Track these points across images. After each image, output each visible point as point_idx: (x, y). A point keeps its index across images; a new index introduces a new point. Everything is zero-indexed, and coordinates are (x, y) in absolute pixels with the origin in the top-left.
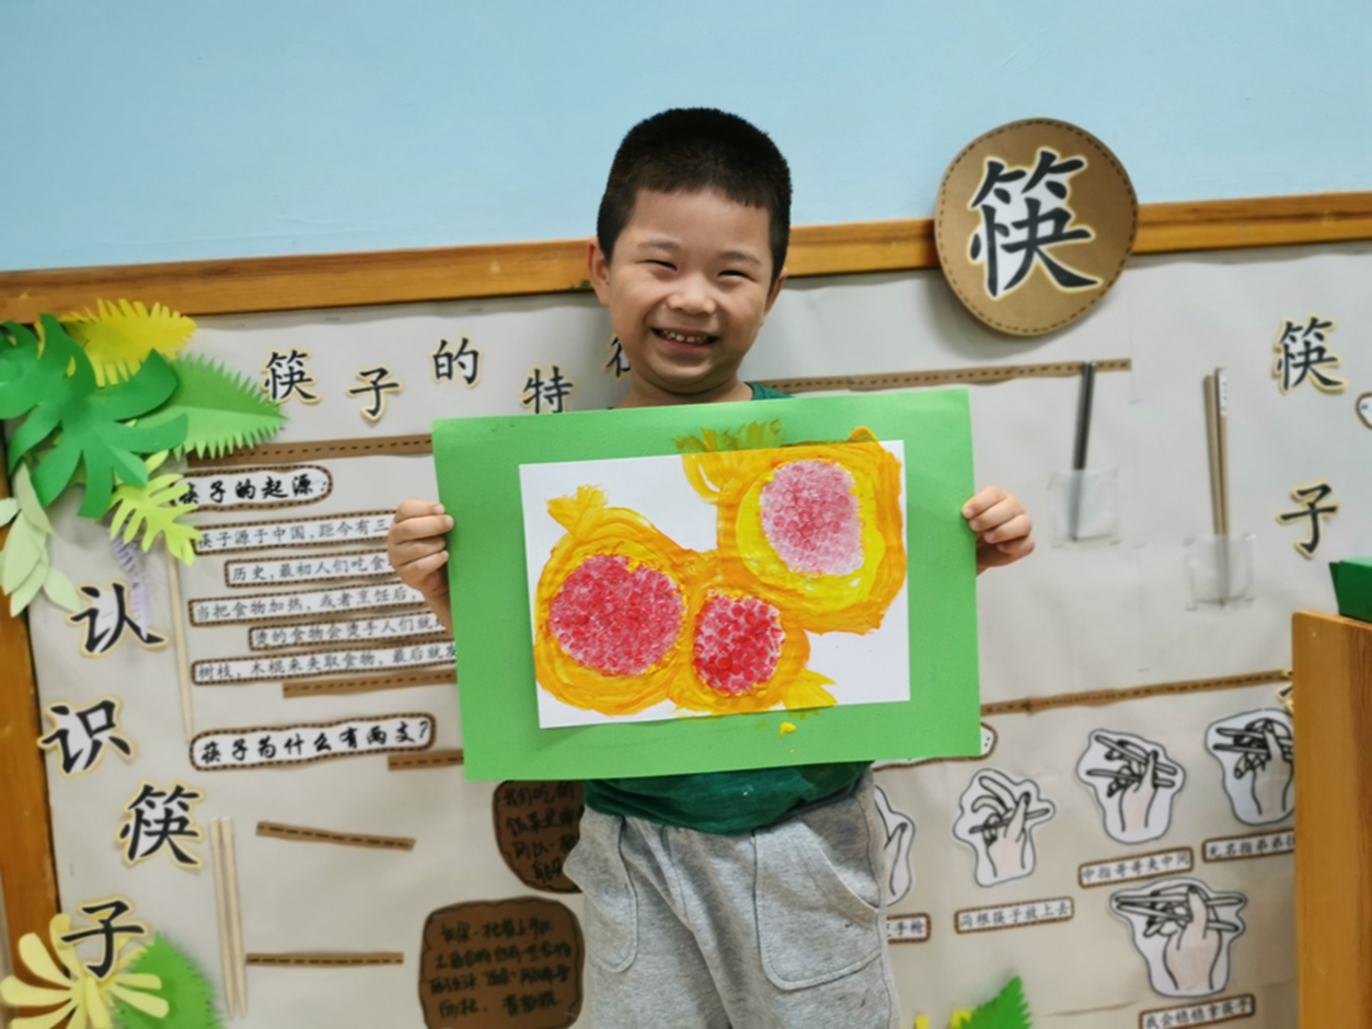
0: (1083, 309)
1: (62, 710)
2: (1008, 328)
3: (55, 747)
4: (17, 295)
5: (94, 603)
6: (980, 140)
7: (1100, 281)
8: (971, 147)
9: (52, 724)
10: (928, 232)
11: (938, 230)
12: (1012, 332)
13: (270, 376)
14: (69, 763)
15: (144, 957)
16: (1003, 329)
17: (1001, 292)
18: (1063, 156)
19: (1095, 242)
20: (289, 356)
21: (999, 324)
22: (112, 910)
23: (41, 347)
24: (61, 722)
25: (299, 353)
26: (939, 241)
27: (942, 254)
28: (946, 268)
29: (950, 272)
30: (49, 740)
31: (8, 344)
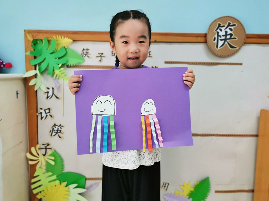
0: (234, 53)
1: (41, 109)
2: (219, 55)
4: (40, 34)
5: (48, 90)
6: (217, 19)
7: (238, 48)
8: (215, 20)
9: (40, 111)
10: (205, 36)
11: (207, 35)
12: (220, 56)
13: (82, 53)
14: (42, 118)
15: (52, 154)
16: (218, 55)
17: (219, 48)
18: (233, 23)
19: (237, 40)
20: (86, 49)
21: (217, 54)
22: (47, 145)
23: (43, 44)
25: (88, 49)
26: (207, 37)
27: (207, 40)
28: (208, 42)
29: (209, 43)
30: (39, 114)
31: (37, 43)
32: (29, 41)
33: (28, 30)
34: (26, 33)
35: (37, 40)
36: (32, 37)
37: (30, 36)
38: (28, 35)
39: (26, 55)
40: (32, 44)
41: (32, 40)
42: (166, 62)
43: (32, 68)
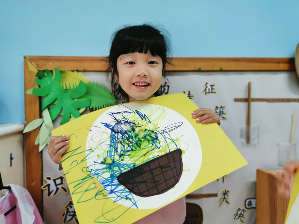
1: (49, 179)
3: (46, 189)
4: (49, 63)
9: (46, 182)
11: (296, 60)
14: (50, 193)
23: (54, 77)
24: (49, 182)
30: (44, 187)
31: (44, 76)
32: (31, 72)
33: (29, 56)
34: (27, 61)
35: (44, 71)
36: (36, 66)
37: (34, 65)
38: (29, 64)
39: (26, 94)
40: (37, 78)
41: (36, 71)
42: (236, 100)
43: (35, 115)
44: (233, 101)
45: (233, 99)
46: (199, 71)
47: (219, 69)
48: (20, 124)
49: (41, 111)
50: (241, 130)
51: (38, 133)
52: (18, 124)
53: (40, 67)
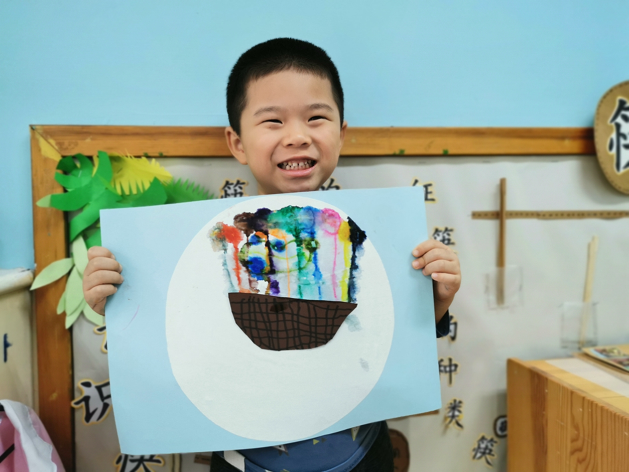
1: (87, 385)
2: (624, 189)
3: (81, 407)
4: (84, 139)
6: (615, 88)
9: (81, 392)
13: (223, 194)
14: (89, 416)
17: (622, 171)
20: (235, 182)
23: (95, 170)
24: (86, 391)
25: (242, 181)
26: (596, 141)
27: (598, 147)
28: (598, 154)
29: (600, 157)
31: (75, 167)
32: (46, 160)
33: (43, 126)
34: (38, 136)
35: (74, 157)
36: (56, 147)
37: (52, 145)
38: (42, 143)
39: (35, 207)
40: (59, 172)
41: (57, 158)
42: (476, 215)
43: (56, 252)
44: (470, 218)
45: (470, 213)
46: (400, 156)
47: (441, 152)
48: (23, 271)
49: (68, 243)
50: (487, 276)
51: (64, 289)
52: (20, 270)
53: (66, 149)
